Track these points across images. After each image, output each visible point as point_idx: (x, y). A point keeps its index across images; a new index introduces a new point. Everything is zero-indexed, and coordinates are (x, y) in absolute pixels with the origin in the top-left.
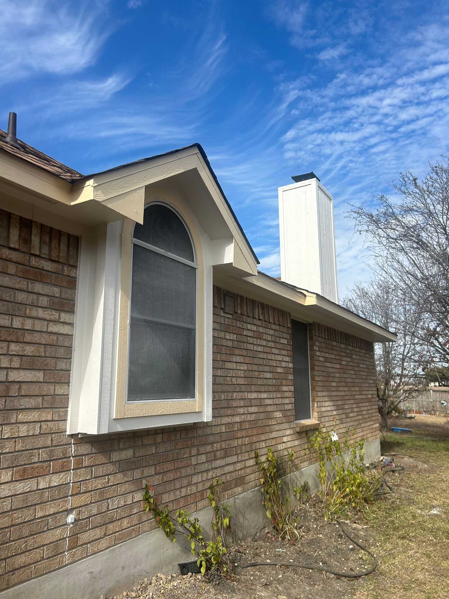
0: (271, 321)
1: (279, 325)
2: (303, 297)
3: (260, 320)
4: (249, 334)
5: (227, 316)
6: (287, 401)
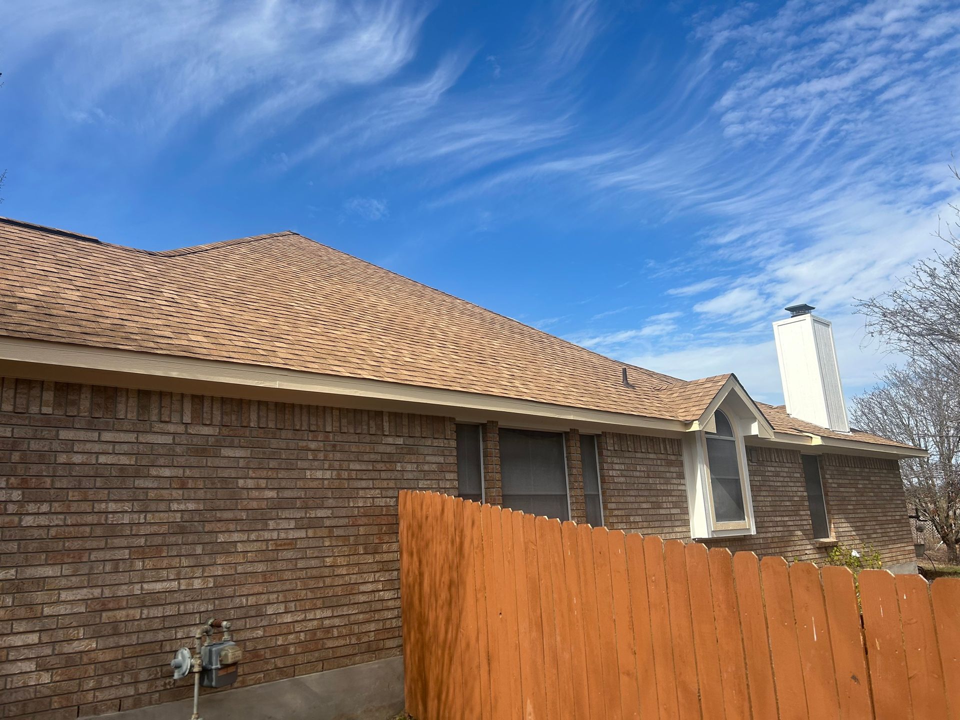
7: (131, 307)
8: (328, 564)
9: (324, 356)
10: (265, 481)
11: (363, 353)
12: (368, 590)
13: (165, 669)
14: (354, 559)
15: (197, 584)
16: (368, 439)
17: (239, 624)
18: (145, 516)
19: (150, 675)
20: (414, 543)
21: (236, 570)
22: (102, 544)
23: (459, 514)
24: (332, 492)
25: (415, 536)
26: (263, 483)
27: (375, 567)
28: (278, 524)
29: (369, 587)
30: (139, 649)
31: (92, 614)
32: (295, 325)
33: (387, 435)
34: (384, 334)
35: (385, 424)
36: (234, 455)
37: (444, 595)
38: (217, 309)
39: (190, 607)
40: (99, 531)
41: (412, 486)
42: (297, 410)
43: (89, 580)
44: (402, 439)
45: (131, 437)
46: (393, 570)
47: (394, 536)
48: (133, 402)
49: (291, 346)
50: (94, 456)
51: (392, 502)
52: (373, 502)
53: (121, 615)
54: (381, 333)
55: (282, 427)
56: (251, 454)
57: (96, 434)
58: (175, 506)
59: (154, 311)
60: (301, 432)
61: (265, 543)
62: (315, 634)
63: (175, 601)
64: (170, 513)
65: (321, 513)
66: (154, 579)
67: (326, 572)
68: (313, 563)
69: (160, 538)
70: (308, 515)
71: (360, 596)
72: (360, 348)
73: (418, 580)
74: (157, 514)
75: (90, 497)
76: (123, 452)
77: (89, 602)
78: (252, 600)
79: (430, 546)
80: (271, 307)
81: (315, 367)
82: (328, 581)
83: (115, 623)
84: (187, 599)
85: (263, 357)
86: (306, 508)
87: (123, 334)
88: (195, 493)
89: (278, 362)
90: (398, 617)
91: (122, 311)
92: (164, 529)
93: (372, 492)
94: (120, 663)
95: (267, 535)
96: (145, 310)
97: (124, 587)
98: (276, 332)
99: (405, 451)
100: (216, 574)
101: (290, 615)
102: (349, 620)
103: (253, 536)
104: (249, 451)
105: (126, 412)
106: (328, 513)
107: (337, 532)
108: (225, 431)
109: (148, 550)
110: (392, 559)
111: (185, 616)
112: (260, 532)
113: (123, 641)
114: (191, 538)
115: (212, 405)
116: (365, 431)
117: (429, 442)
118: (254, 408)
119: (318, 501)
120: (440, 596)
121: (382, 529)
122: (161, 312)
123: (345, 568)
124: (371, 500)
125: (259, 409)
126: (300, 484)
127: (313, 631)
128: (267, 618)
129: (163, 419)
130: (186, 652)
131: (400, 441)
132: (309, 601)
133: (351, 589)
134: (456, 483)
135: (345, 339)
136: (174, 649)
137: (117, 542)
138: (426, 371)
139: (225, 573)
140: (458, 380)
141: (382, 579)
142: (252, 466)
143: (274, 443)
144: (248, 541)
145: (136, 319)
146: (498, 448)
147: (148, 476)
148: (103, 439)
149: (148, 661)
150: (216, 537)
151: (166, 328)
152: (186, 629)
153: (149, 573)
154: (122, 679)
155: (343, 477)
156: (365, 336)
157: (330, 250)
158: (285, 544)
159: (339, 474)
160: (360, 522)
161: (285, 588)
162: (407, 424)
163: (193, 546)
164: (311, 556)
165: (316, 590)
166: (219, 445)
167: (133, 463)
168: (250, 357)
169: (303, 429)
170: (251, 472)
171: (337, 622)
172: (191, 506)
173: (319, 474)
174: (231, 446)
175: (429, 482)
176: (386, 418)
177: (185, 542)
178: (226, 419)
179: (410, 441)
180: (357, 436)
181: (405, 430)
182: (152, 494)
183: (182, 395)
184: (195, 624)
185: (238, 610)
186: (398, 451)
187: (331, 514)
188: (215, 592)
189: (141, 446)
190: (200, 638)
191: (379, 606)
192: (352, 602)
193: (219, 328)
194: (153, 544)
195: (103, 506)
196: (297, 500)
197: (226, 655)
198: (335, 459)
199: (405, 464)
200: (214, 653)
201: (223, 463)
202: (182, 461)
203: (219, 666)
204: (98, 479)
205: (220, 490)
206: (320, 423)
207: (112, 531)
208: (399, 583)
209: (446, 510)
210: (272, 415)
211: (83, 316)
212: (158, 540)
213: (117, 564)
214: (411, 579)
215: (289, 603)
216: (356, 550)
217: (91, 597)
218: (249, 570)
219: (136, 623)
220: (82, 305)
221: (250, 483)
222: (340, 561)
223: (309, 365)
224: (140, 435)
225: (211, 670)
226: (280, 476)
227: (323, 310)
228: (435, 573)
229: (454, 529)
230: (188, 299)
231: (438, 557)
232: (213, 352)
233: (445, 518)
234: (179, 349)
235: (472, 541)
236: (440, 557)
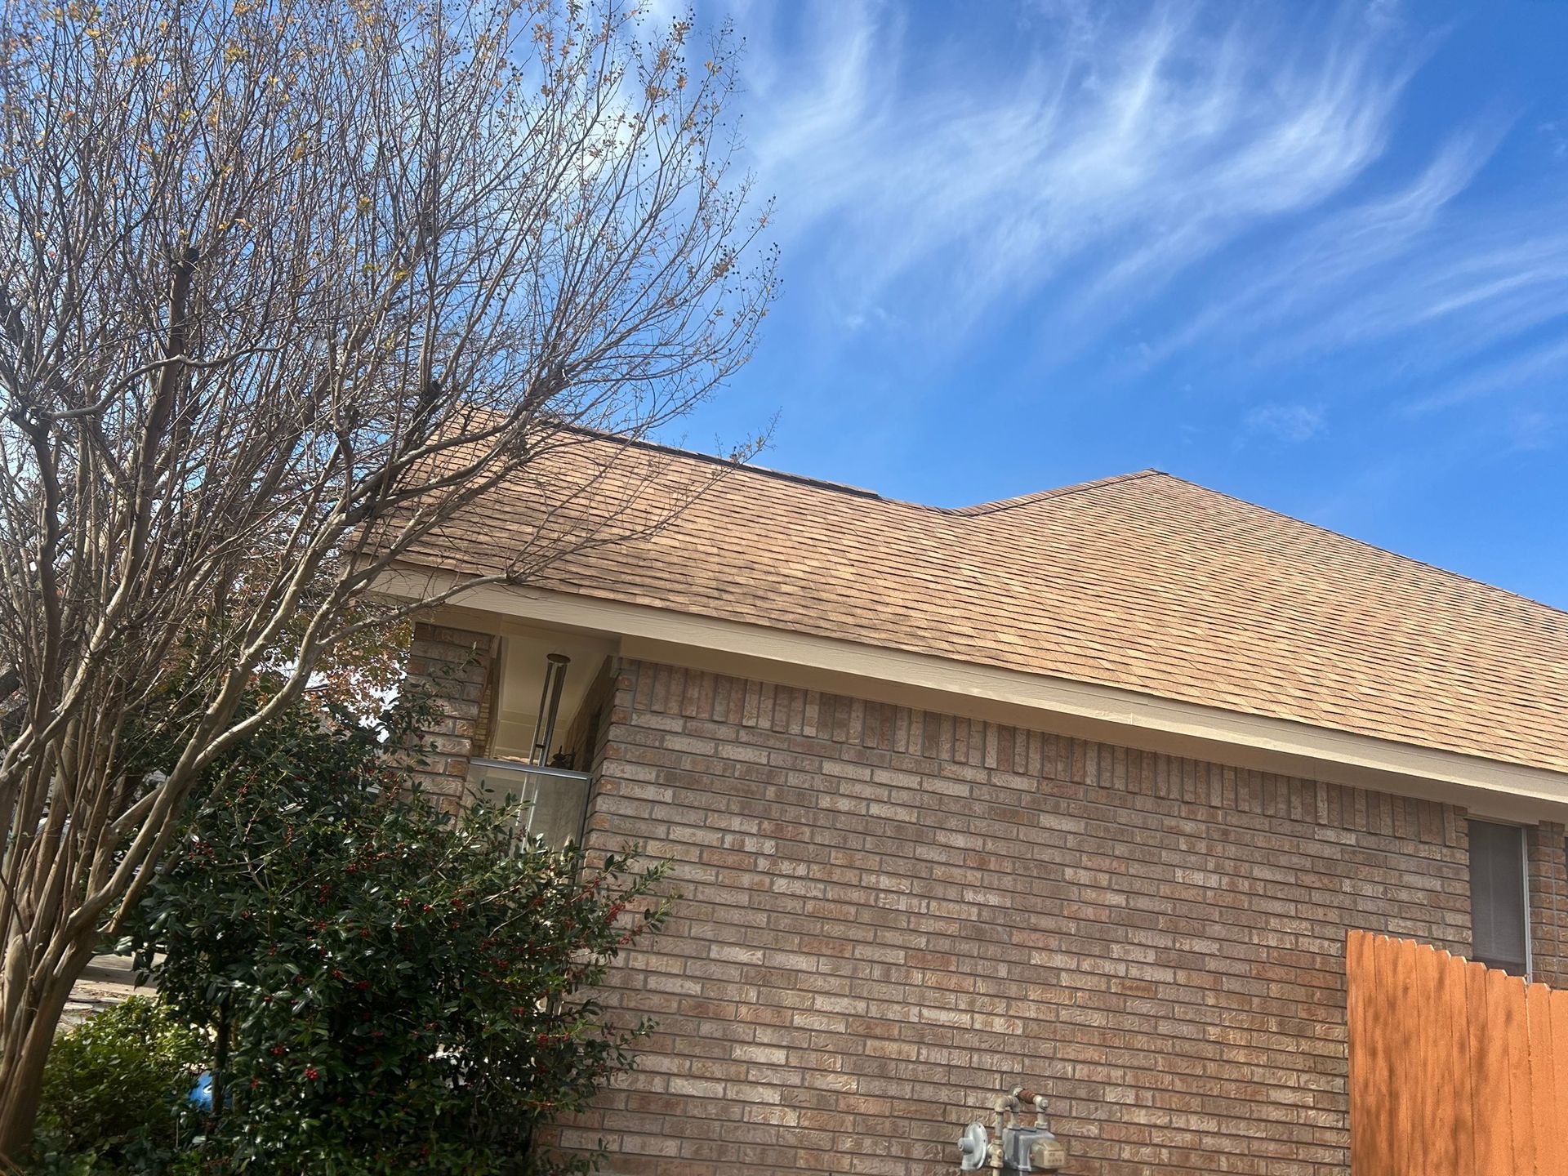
7: (918, 590)
8: (1212, 1038)
9: (1210, 676)
10: (1107, 876)
11: (1279, 674)
12: (1286, 1102)
13: (948, 1149)
14: (1259, 1039)
15: (999, 1025)
16: (1287, 827)
17: (1062, 1106)
18: (928, 904)
19: (927, 1153)
20: (1378, 1032)
21: (1058, 1016)
22: (870, 937)
23: (1476, 994)
24: (1221, 912)
25: (1382, 1020)
26: (1104, 879)
27: (1300, 1062)
28: (1127, 952)
29: (1288, 1097)
30: (914, 1108)
31: (854, 1038)
32: (1160, 623)
33: (1324, 825)
34: (1319, 643)
35: (1320, 804)
36: (1058, 827)
37: (1441, 1144)
38: (1038, 594)
39: (988, 1060)
40: (866, 916)
41: (1375, 925)
42: (1162, 766)
43: (851, 985)
44: (1354, 836)
45: (913, 781)
46: (1336, 1075)
47: (1337, 1013)
48: (917, 730)
49: (1154, 658)
50: (864, 803)
51: (1334, 949)
52: (1297, 942)
53: (891, 1048)
54: (1314, 641)
55: (1136, 790)
56: (1086, 829)
57: (868, 772)
58: (969, 896)
59: (948, 596)
60: (1168, 803)
61: (1104, 979)
62: (1187, 1157)
63: (966, 1045)
64: (963, 905)
65: (1199, 946)
66: (937, 1004)
67: (1209, 1051)
68: (1186, 1030)
69: (948, 942)
70: (1178, 945)
71: (1271, 1108)
72: (1275, 666)
73: (1387, 1104)
74: (944, 904)
75: (858, 864)
76: (900, 802)
77: (851, 1019)
78: (1081, 1072)
79: (1413, 1043)
80: (1122, 593)
81: (1193, 694)
82: (1212, 1068)
83: (883, 1059)
84: (983, 1046)
85: (1108, 672)
86: (1175, 932)
87: (908, 629)
88: (999, 879)
89: (1132, 682)
90: (1344, 1165)
91: (907, 596)
92: (953, 928)
93: (1295, 924)
94: (887, 1123)
95: (1108, 967)
96: (937, 594)
97: (897, 1007)
98: (1130, 632)
99: (1360, 858)
100: (1027, 1015)
101: (1143, 1112)
102: (1249, 1148)
103: (1086, 965)
104: (1083, 824)
105: (908, 742)
106: (1214, 948)
107: (1228, 984)
108: (1046, 787)
109: (930, 957)
110: (1332, 1054)
111: (980, 1073)
112: (1098, 961)
113: (893, 1089)
114: (992, 950)
115: (1028, 743)
116: (1282, 813)
117: (1409, 848)
118: (1092, 754)
119: (1197, 925)
120: (1434, 1145)
121: (1313, 995)
122: (958, 597)
123: (1242, 1052)
124: (1292, 937)
125: (1099, 757)
126: (1165, 890)
127: (1185, 1150)
128: (1106, 1108)
129: (957, 759)
130: (981, 1131)
131: (1350, 839)
132: (1178, 1095)
133: (1253, 1095)
134: (1468, 935)
135: (1247, 647)
136: (962, 1122)
137: (890, 937)
138: (1405, 714)
139: (1041, 1017)
140: (1474, 736)
141: (1312, 1087)
142: (1086, 849)
143: (1123, 816)
144: (1078, 971)
145: (925, 606)
146: (1565, 877)
147: (934, 843)
148: (876, 779)
149: (925, 1130)
150: (1030, 955)
151: (965, 622)
152: (981, 1094)
153: (930, 994)
154: (888, 1148)
155: (1241, 888)
156: (1283, 644)
157: (1220, 497)
158: (1137, 988)
159: (1232, 883)
160: (1270, 975)
161: (1136, 1063)
162: (1364, 809)
163: (993, 963)
164: (1182, 1016)
165: (1190, 1079)
166: (1037, 808)
167: (914, 820)
168: (1087, 671)
169: (1171, 797)
170: (1084, 858)
171: (1226, 1144)
172: (994, 899)
173: (1198, 878)
174: (1055, 812)
175: (1409, 923)
176: (1322, 795)
177: (981, 955)
178: (1048, 767)
179: (1371, 842)
180: (1266, 821)
181: (1360, 820)
182: (938, 872)
183: (986, 724)
184: (993, 1090)
185: (1059, 1083)
186: (1346, 857)
187: (1219, 950)
188: (1025, 1045)
189: (926, 797)
190: (1001, 1114)
191: (1306, 1135)
192: (1255, 1116)
193: (1043, 624)
194: (938, 948)
195: (873, 878)
196: (1160, 917)
197: (1041, 1153)
198: (1227, 855)
199: (1360, 883)
200: (1021, 1143)
201: (1042, 837)
202: (982, 826)
203: (1029, 1168)
204: (868, 838)
205: (1037, 881)
206: (1202, 790)
207: (884, 919)
208: (1347, 1102)
209: (1447, 982)
210: (1120, 770)
211: (859, 602)
212: (944, 945)
213: (889, 970)
214: (1371, 1100)
215: (1143, 1091)
216: (1263, 1023)
217: (853, 1012)
218: (1079, 1019)
219: (911, 1066)
220: (857, 586)
221: (1084, 877)
222: (1232, 1036)
223: (1184, 689)
224: (925, 778)
225: (1017, 1170)
226: (1132, 871)
227: (1207, 598)
228: (1423, 1098)
229: (1464, 1023)
230: (996, 579)
231: (1430, 1068)
232: (1031, 661)
233: (1446, 997)
234: (983, 654)
235: (1506, 1051)
236: (1433, 1071)
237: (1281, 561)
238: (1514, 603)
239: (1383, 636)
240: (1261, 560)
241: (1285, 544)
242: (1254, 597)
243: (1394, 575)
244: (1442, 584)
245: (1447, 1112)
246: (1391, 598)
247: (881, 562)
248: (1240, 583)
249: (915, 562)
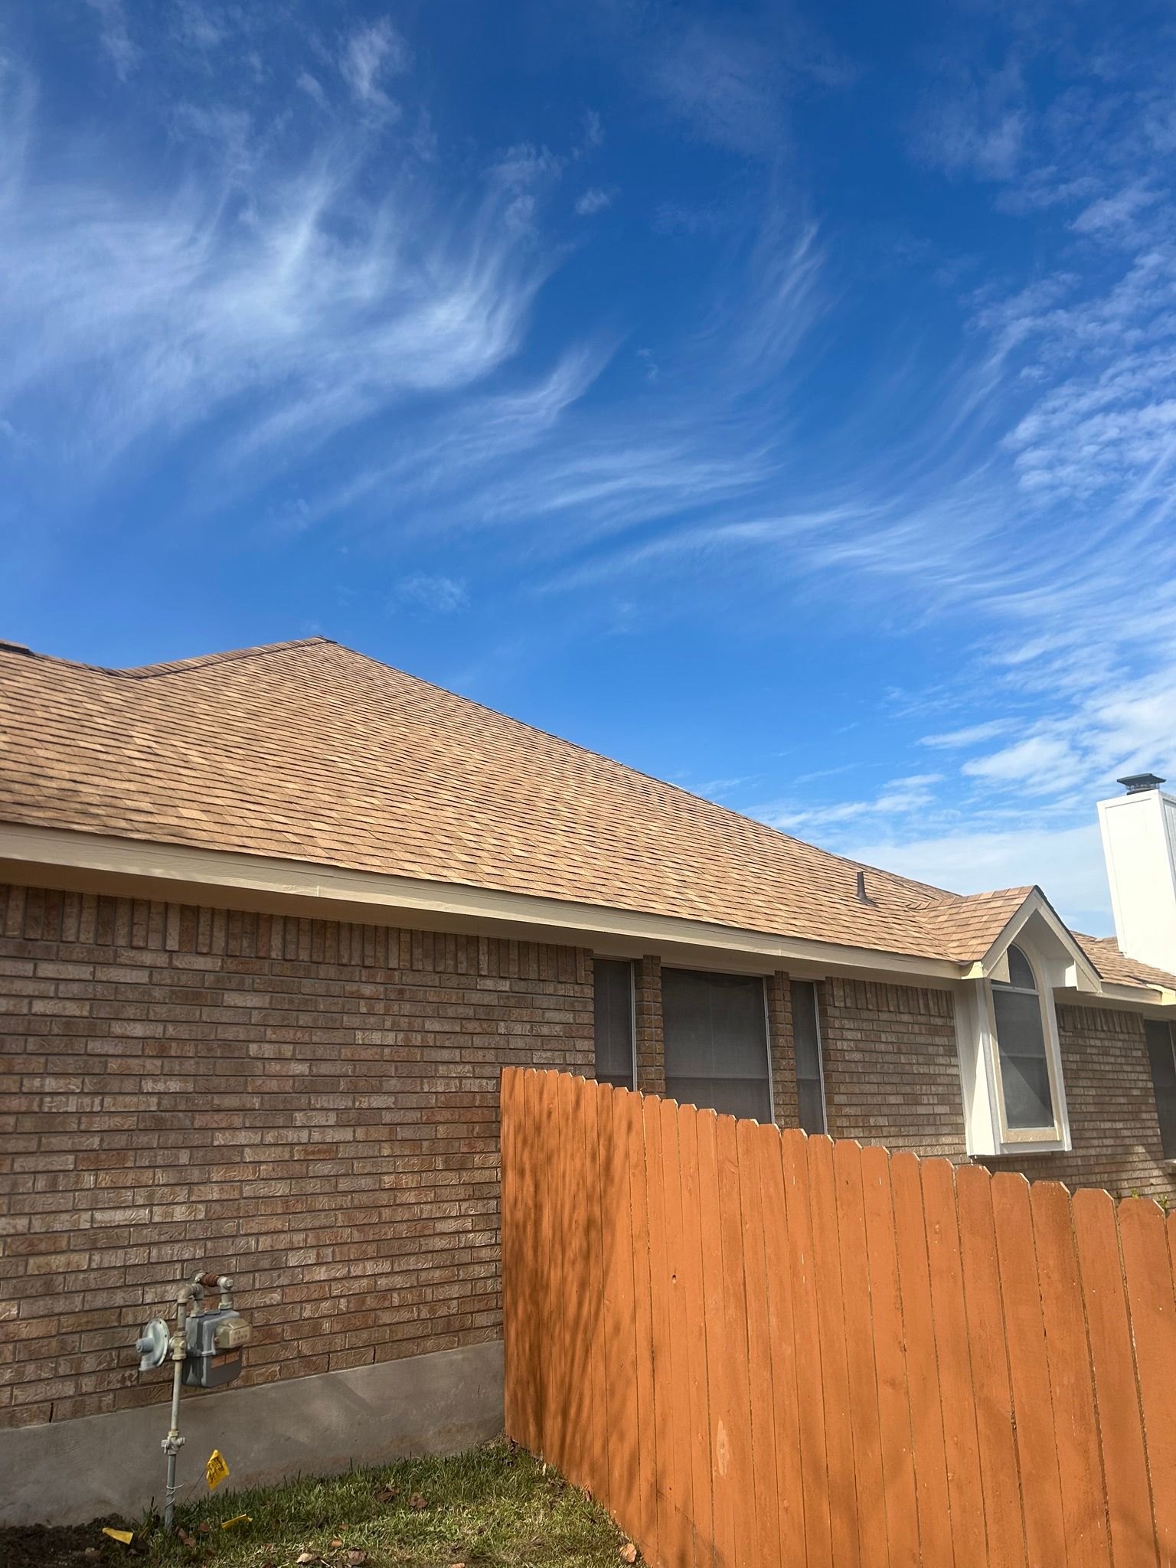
0: (1118, 1029)
1: (1128, 1033)
2: (1158, 994)
3: (1103, 1031)
4: (1094, 1051)
5: (1068, 1034)
6: (1150, 1132)
7: (87, 761)
8: (387, 1186)
9: (388, 845)
10: (291, 1047)
11: (448, 841)
12: (450, 1230)
13: (124, 1353)
14: (428, 1178)
15: (180, 1213)
16: (454, 981)
17: (245, 1281)
18: (102, 1101)
19: (100, 1364)
20: (526, 1154)
21: (241, 1192)
22: (33, 1146)
23: (605, 1110)
24: (396, 1068)
25: (529, 1142)
26: (288, 1050)
27: (462, 1193)
28: (309, 1118)
29: (451, 1226)
30: (85, 1320)
31: (14, 1259)
32: (340, 794)
33: (485, 976)
34: (478, 810)
35: (481, 957)
36: (243, 1004)
37: (576, 1243)
38: (218, 765)
39: (167, 1252)
40: (28, 1124)
41: (523, 1060)
42: (344, 933)
43: (10, 1203)
44: (508, 983)
45: (84, 972)
46: (490, 1198)
47: (493, 1143)
48: (89, 916)
49: (336, 829)
50: (26, 1001)
51: (490, 1086)
52: (461, 1085)
53: (58, 1262)
54: (474, 808)
55: (320, 960)
56: (271, 1002)
57: (30, 967)
58: (148, 1086)
59: (121, 768)
60: (350, 969)
61: (287, 1149)
62: (364, 1301)
63: (144, 1241)
64: (141, 1097)
65: (377, 1101)
66: (112, 1205)
67: (384, 1198)
68: (364, 1183)
69: (124, 1137)
70: (357, 1104)
71: (437, 1239)
72: (444, 833)
73: (532, 1215)
74: (120, 1098)
75: (17, 1069)
76: (70, 996)
77: (9, 1240)
78: (265, 1243)
79: (555, 1160)
80: (302, 763)
81: (374, 864)
82: (386, 1213)
83: (48, 1277)
84: (163, 1238)
85: (294, 846)
86: (354, 1092)
87: (79, 806)
88: (181, 1064)
89: (318, 855)
90: (496, 1276)
91: (74, 768)
92: (130, 1122)
93: (460, 1068)
94: (54, 1343)
95: (291, 1136)
96: (109, 766)
97: (65, 1217)
98: (312, 804)
99: (512, 1002)
100: (210, 1198)
101: (324, 1269)
102: (418, 1279)
103: (270, 1138)
104: (267, 998)
105: (79, 931)
106: (389, 1101)
107: (402, 1133)
108: (231, 965)
109: (104, 1157)
110: (487, 1180)
111: (159, 1267)
112: (281, 1131)
113: (60, 1306)
114: (173, 1138)
115: (212, 921)
116: (451, 969)
117: (550, 989)
118: (277, 928)
119: (374, 1082)
120: (570, 1244)
121: (473, 1129)
122: (132, 769)
123: (413, 1193)
124: (457, 1081)
125: (285, 930)
126: (346, 1052)
127: (361, 1296)
128: (289, 1272)
129: (135, 943)
130: (162, 1327)
131: (505, 986)
132: (356, 1246)
133: (422, 1227)
134: (592, 1057)
135: (419, 816)
136: (139, 1322)
137: (56, 1142)
138: (548, 872)
139: (224, 1197)
140: (599, 888)
141: (471, 1213)
142: (271, 1023)
143: (307, 986)
144: (262, 1144)
145: (96, 780)
146: (660, 1000)
147: (108, 1036)
148: (40, 974)
149: (98, 1339)
150: (212, 1136)
151: (142, 797)
152: (159, 1289)
153: (104, 1195)
154: (56, 1369)
155: (414, 1042)
156: (449, 812)
158: (319, 1151)
159: (407, 1039)
160: (439, 1118)
161: (317, 1224)
162: (516, 958)
163: (174, 1151)
164: (361, 1171)
165: (367, 1228)
166: (221, 988)
167: (85, 1013)
168: (273, 845)
169: (353, 963)
170: (269, 1032)
171: (398, 1281)
172: (174, 1086)
173: (376, 1037)
174: (240, 990)
175: (549, 1054)
176: (483, 948)
177: (161, 1145)
178: (233, 944)
179: (521, 986)
180: (437, 977)
181: (514, 969)
182: (113, 1065)
183: (167, 906)
184: (173, 1281)
185: (243, 1258)
186: (502, 1003)
187: (394, 1103)
188: (207, 1228)
189: (99, 987)
190: (184, 1304)
191: (465, 1257)
192: (423, 1249)
193: (223, 797)
194: (114, 1146)
195: (37, 1082)
196: (341, 1079)
197: (226, 1334)
198: (402, 1013)
199: (512, 1024)
200: (205, 1329)
201: (226, 1016)
202: (162, 1011)
203: (213, 1351)
204: (31, 1039)
205: (221, 1061)
206: (380, 955)
207: (49, 1124)
208: (499, 1220)
209: (582, 1102)
210: (305, 941)
211: (16, 776)
212: (121, 1141)
213: (55, 1179)
214: (520, 1215)
215: (324, 1249)
216: (431, 1163)
217: (12, 1231)
218: (262, 1192)
219: (81, 1276)
220: (12, 756)
221: (268, 1050)
222: (407, 1181)
223: (367, 859)
224: (98, 968)
225: (201, 1357)
226: (315, 1039)
227: (381, 768)
228: (562, 1206)
229: (595, 1135)
230: (172, 749)
231: (567, 1179)
232: (217, 837)
233: (581, 1115)
234: (166, 831)
235: (627, 1155)
236: (571, 1180)
237: (442, 733)
238: (621, 772)
239: (528, 802)
240: (425, 731)
241: (444, 716)
242: (422, 767)
243: (533, 747)
244: (569, 756)
245: (581, 1215)
246: (533, 768)
247: (39, 729)
248: (409, 754)
249: (79, 729)
